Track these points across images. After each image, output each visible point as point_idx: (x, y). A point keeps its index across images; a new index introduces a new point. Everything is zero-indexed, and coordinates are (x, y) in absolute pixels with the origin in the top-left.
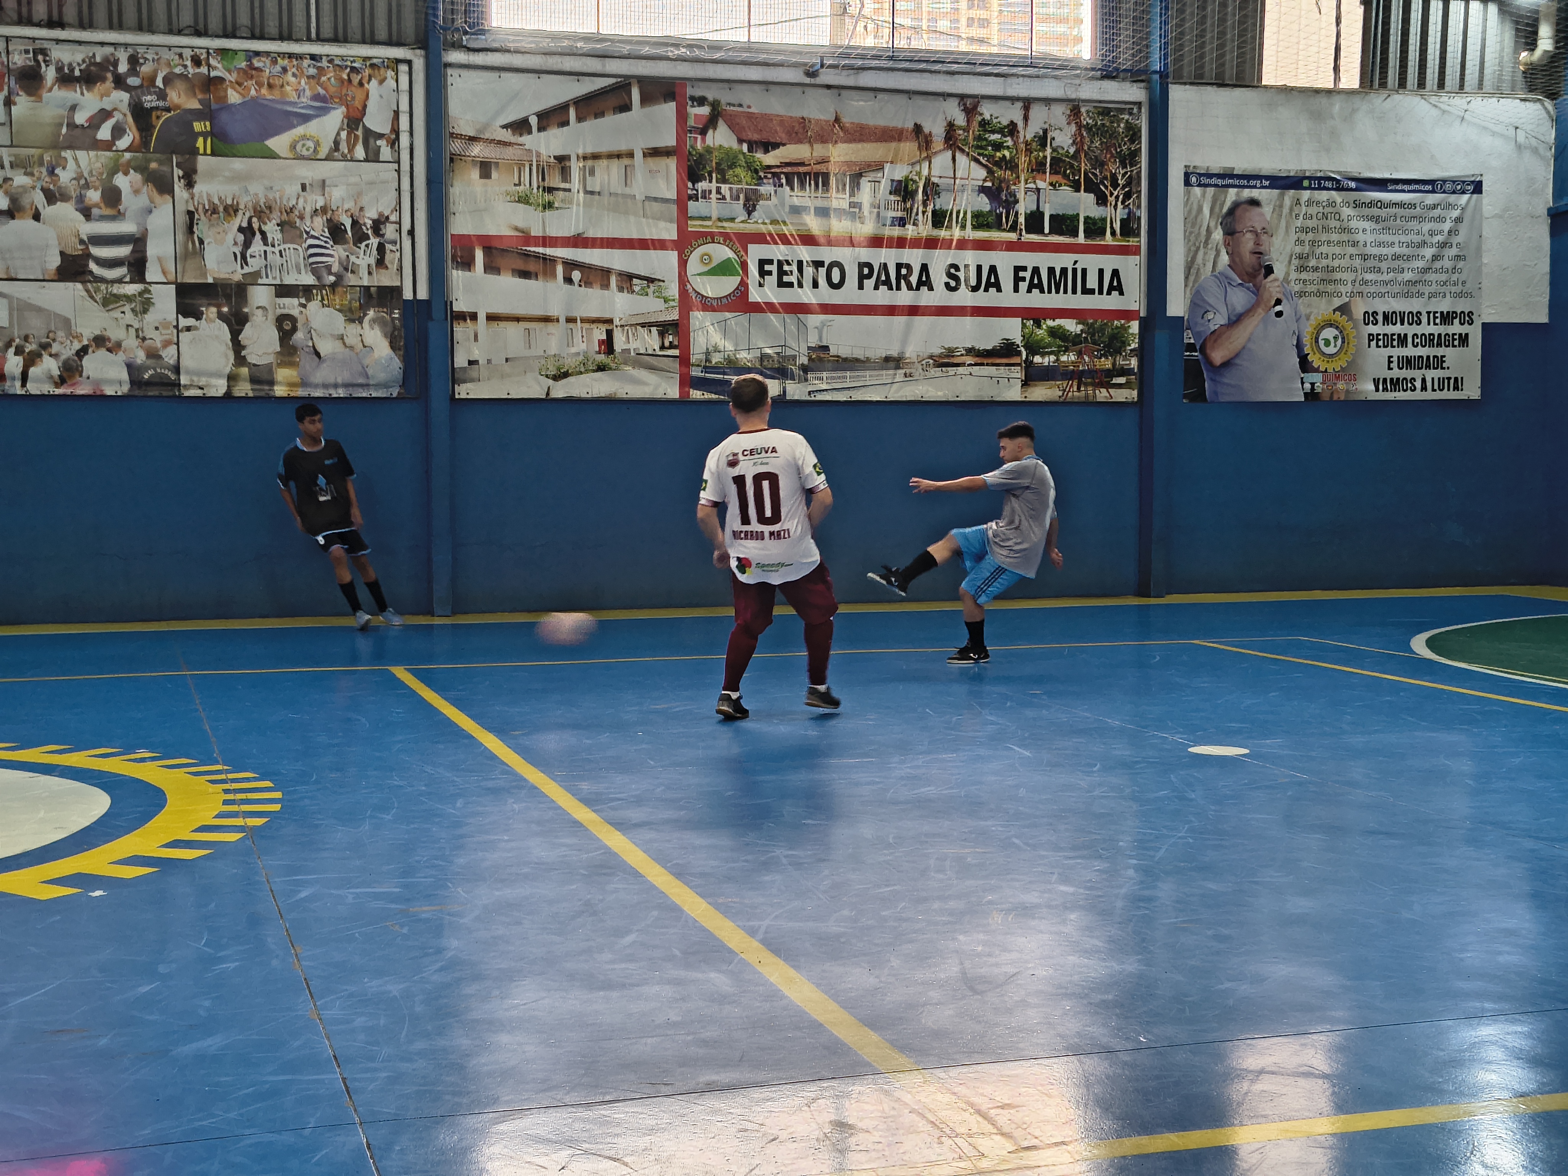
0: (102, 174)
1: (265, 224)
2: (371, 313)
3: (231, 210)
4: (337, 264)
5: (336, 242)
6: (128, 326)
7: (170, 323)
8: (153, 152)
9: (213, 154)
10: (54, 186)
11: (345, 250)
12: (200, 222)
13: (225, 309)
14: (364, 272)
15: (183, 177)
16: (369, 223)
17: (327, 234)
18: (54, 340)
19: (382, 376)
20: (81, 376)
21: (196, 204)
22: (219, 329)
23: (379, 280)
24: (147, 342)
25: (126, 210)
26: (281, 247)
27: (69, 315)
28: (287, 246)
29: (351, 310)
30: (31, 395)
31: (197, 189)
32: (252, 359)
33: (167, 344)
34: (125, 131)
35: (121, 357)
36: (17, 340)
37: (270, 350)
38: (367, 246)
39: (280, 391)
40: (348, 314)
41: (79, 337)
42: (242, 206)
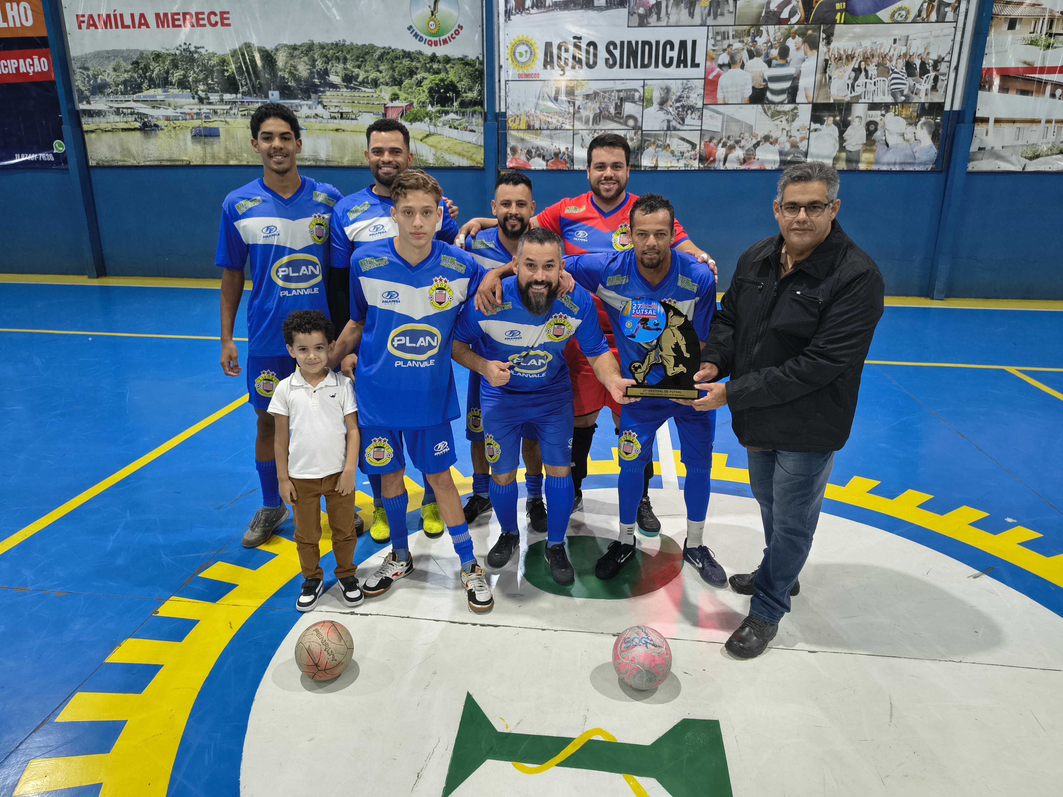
0: (780, 40)
1: (869, 65)
2: (923, 119)
3: (850, 57)
4: (907, 89)
5: (908, 76)
6: (783, 129)
7: (806, 127)
8: (811, 24)
9: (845, 23)
10: (754, 47)
11: (913, 81)
12: (831, 66)
13: (838, 118)
14: (922, 94)
15: (825, 38)
16: (931, 62)
17: (904, 71)
18: (743, 138)
19: (924, 158)
20: (754, 158)
21: (830, 54)
22: (833, 130)
23: (931, 99)
24: (792, 139)
25: (791, 60)
26: (876, 80)
27: (752, 123)
28: (879, 79)
29: (911, 118)
30: (727, 170)
31: (833, 45)
32: (849, 148)
33: (802, 139)
34: (797, 12)
35: (777, 147)
36: (724, 139)
37: (860, 142)
38: (927, 77)
39: (862, 167)
40: (909, 120)
41: (756, 136)
42: (856, 55)
